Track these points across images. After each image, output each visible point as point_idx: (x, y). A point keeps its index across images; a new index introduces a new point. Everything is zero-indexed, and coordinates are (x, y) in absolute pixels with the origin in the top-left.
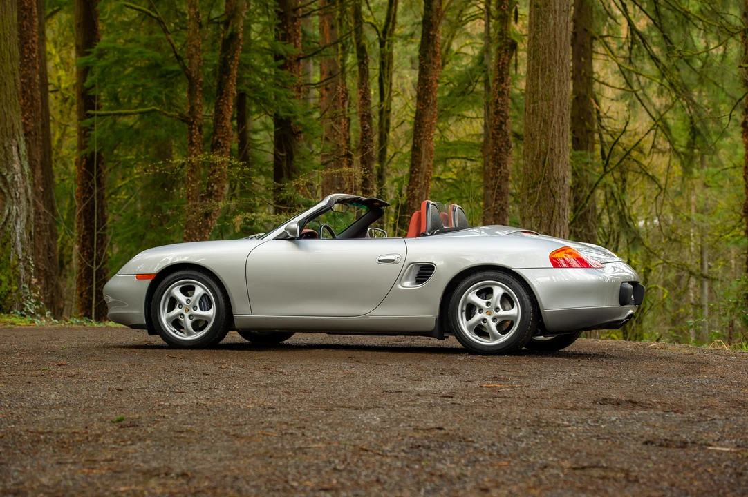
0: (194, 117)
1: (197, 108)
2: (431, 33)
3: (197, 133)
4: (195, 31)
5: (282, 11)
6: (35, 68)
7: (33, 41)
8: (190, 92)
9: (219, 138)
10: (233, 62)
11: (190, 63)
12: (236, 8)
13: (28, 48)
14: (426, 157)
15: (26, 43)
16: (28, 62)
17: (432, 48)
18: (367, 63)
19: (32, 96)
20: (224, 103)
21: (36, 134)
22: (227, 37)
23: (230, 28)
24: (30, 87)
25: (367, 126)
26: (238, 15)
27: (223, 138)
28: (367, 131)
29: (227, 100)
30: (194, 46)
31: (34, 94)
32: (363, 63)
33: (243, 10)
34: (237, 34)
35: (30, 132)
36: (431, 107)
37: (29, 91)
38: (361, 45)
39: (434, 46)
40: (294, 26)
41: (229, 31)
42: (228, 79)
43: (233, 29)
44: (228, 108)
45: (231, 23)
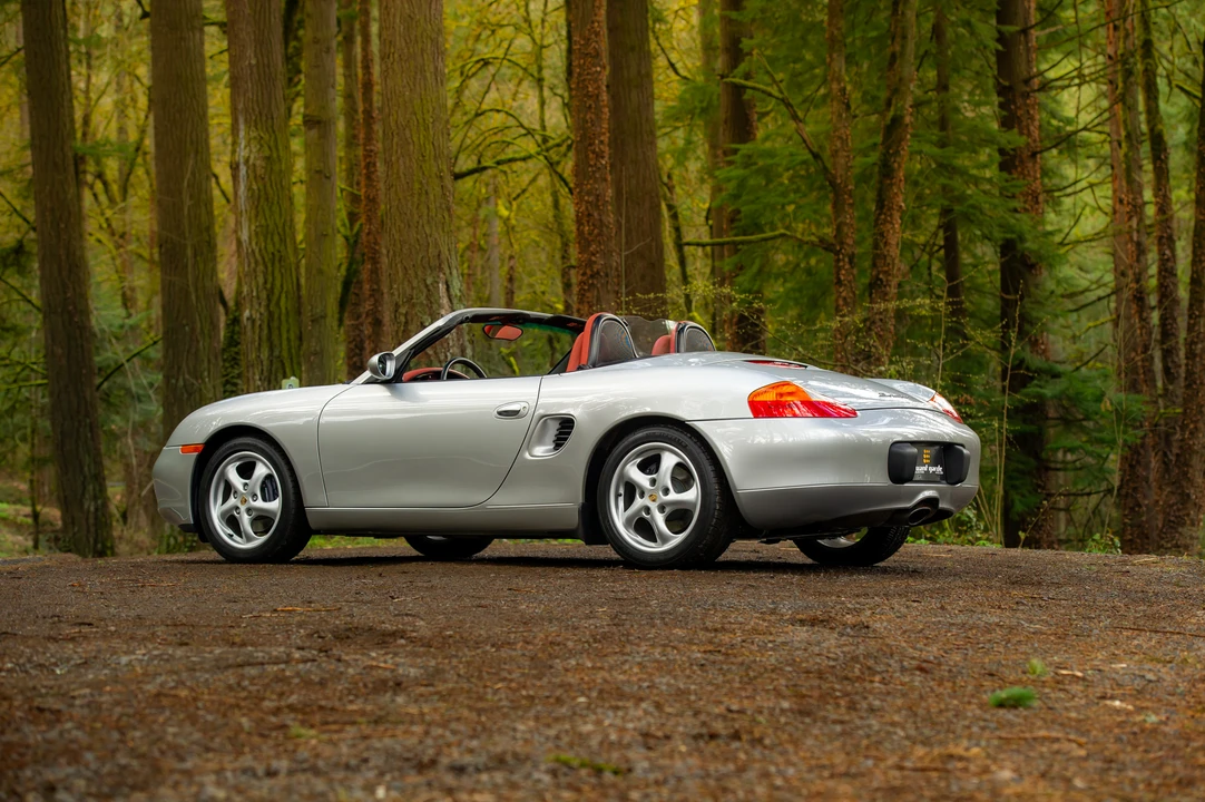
0: (842, 243)
1: (845, 229)
3: (847, 267)
4: (840, 115)
5: (1007, 84)
6: (606, 180)
7: (602, 142)
8: (835, 206)
9: (879, 273)
10: (898, 159)
11: (834, 164)
12: (901, 80)
13: (594, 152)
15: (590, 145)
16: (594, 172)
18: (1167, 158)
19: (601, 220)
20: (885, 221)
21: (607, 275)
22: (889, 122)
23: (892, 108)
24: (597, 207)
25: (1167, 252)
26: (903, 88)
27: (886, 273)
28: (1168, 260)
29: (891, 216)
30: (840, 138)
31: (603, 218)
32: (1159, 158)
33: (911, 81)
34: (902, 117)
35: (598, 273)
37: (595, 214)
38: (1156, 131)
40: (1027, 105)
41: (891, 113)
42: (891, 185)
43: (897, 111)
44: (893, 228)
45: (894, 102)
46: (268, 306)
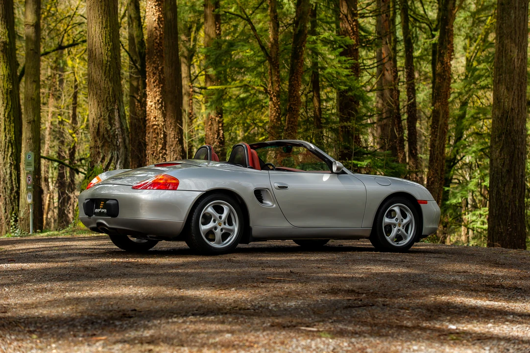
0: (274, 90)
1: (275, 83)
2: (447, 27)
3: (276, 101)
8: (271, 72)
9: (291, 104)
11: (271, 52)
12: (303, 13)
13: (157, 43)
14: (443, 117)
15: (155, 39)
16: (157, 52)
17: (447, 39)
18: (411, 50)
19: (160, 76)
20: (295, 80)
22: (297, 33)
23: (299, 26)
24: (158, 69)
25: (412, 96)
26: (305, 17)
27: (294, 104)
28: (411, 99)
29: (297, 77)
32: (409, 51)
33: (308, 13)
34: (304, 31)
36: (446, 81)
38: (407, 38)
39: (449, 37)
41: (299, 28)
42: (298, 62)
43: (301, 27)
44: (298, 83)
45: (300, 23)
46: (4, 114)
